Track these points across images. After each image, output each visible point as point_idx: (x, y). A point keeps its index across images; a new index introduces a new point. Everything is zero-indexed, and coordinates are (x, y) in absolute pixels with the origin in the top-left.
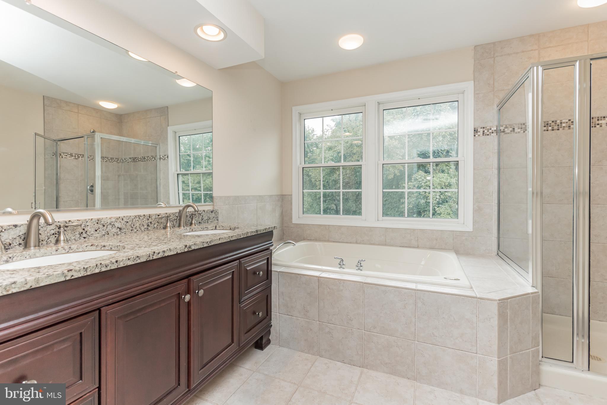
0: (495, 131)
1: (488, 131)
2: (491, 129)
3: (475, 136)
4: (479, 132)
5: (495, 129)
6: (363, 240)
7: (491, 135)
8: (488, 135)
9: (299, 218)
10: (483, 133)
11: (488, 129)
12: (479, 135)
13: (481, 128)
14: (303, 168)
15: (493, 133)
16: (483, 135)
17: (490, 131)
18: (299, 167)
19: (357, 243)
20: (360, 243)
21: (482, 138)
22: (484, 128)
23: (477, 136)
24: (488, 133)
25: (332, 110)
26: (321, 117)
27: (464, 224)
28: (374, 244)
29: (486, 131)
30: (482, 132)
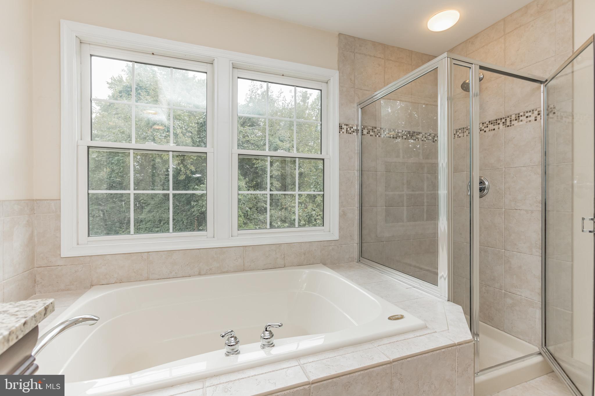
0: (356, 130)
1: (350, 129)
2: (352, 128)
3: (340, 132)
4: (343, 128)
5: (356, 128)
6: (211, 269)
7: (352, 134)
8: (350, 133)
9: (78, 244)
10: (347, 131)
11: (350, 127)
12: (343, 132)
13: (345, 125)
14: (89, 147)
15: (354, 132)
16: (346, 133)
17: (352, 130)
18: (78, 146)
19: (200, 274)
20: (205, 274)
21: (346, 135)
22: (347, 125)
23: (341, 132)
24: (350, 132)
25: (153, 54)
26: (131, 61)
27: (330, 231)
28: (227, 272)
29: (349, 129)
30: (345, 129)
